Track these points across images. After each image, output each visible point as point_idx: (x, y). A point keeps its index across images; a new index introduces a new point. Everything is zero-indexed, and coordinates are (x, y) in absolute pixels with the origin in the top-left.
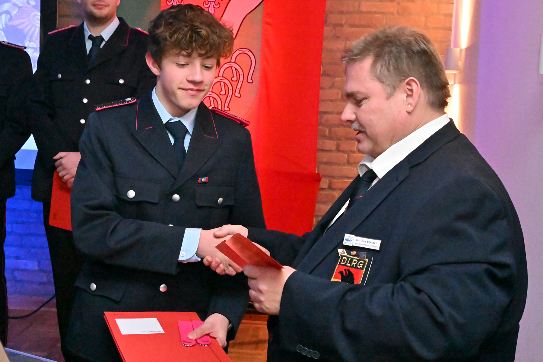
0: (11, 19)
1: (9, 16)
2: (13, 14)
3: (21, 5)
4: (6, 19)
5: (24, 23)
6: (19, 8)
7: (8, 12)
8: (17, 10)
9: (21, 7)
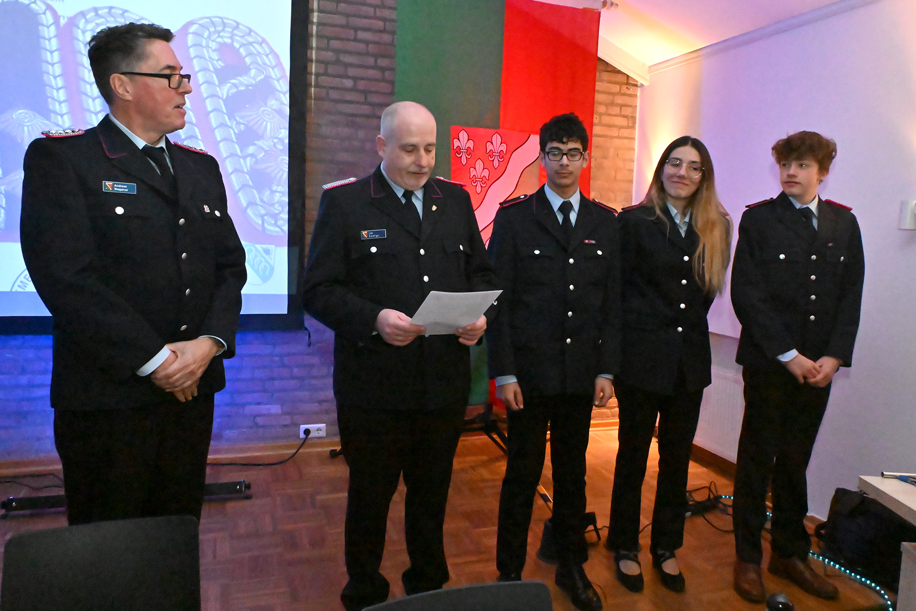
0: (257, 162)
1: (254, 159)
2: (258, 157)
3: (268, 149)
4: (251, 161)
5: (271, 166)
6: (266, 151)
7: (252, 155)
8: (264, 154)
9: (267, 151)
